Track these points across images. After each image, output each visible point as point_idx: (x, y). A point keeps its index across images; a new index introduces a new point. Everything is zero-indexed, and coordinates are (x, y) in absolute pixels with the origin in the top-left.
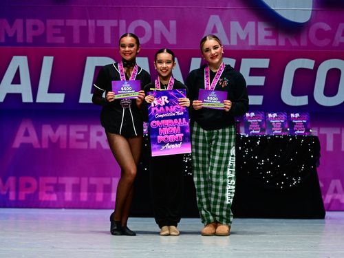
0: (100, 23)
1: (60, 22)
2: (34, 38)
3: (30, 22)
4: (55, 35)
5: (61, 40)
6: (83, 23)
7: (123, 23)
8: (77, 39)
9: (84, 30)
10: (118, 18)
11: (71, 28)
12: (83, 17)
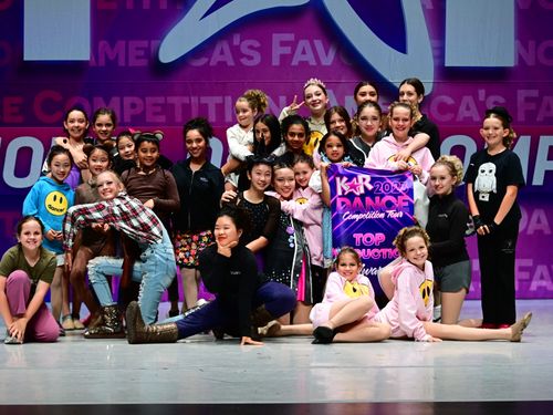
0: (204, 100)
1: (161, 100)
2: (133, 117)
3: (128, 100)
4: (155, 114)
5: (162, 119)
6: (186, 100)
7: (229, 99)
8: (179, 117)
9: (187, 108)
10: (224, 95)
11: (173, 105)
12: (185, 93)
